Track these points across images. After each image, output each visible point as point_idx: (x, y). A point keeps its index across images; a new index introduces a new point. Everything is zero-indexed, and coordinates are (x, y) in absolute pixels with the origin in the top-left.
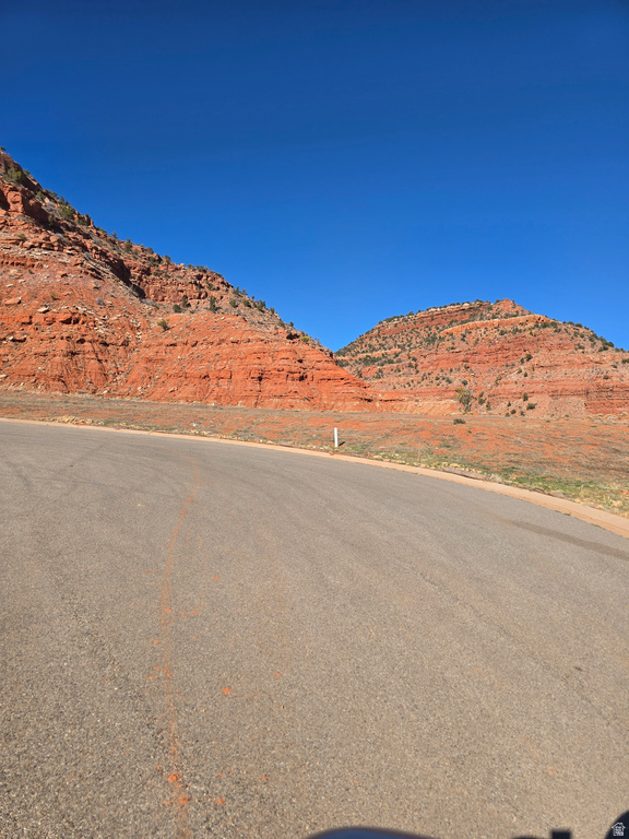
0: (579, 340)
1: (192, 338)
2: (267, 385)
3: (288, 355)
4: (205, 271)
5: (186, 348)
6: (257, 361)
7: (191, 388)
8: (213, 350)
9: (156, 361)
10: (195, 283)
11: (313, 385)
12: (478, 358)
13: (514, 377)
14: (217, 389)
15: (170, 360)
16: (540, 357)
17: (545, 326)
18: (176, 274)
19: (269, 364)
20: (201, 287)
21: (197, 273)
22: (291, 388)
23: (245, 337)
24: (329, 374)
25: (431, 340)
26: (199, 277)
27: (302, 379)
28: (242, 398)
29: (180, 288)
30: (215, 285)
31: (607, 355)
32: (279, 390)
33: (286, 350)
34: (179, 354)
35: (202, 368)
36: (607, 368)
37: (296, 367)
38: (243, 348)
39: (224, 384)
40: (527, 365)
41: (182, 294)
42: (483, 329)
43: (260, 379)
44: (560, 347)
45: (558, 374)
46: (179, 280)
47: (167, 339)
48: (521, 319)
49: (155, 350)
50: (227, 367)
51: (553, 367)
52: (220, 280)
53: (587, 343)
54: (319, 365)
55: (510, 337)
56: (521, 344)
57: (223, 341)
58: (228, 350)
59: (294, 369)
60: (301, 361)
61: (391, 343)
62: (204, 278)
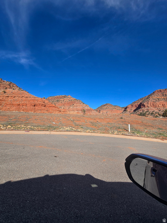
0: (80, 102)
1: (14, 95)
2: (36, 108)
3: (41, 101)
4: (11, 83)
5: (12, 98)
6: (33, 102)
7: (14, 107)
8: (20, 99)
9: (3, 100)
10: (9, 85)
11: (47, 108)
12: (66, 104)
13: (71, 107)
14: (23, 108)
15: (7, 100)
16: (75, 105)
17: (75, 100)
18: (4, 82)
19: (36, 102)
20: (10, 86)
21: (9, 83)
22: (43, 108)
23: (29, 96)
24: (51, 105)
25: (58, 101)
26: (10, 84)
27: (45, 106)
28: (30, 110)
29: (5, 85)
30: (14, 86)
31: (84, 105)
32: (40, 109)
33: (40, 100)
34: (9, 99)
35: (18, 103)
36: (84, 106)
37: (43, 103)
38: (29, 99)
39: (24, 107)
40: (73, 106)
41: (5, 87)
42: (66, 100)
43: (34, 106)
44: (78, 103)
45: (78, 107)
46: (5, 84)
47: (5, 95)
48: (72, 99)
49: (2, 97)
50: (25, 103)
51: (77, 106)
52: (15, 85)
53: (81, 103)
54: (48, 103)
55: (71, 101)
56: (72, 102)
57: (23, 97)
58: (25, 99)
59: (43, 104)
60: (44, 102)
61: (51, 101)
62: (11, 84)
